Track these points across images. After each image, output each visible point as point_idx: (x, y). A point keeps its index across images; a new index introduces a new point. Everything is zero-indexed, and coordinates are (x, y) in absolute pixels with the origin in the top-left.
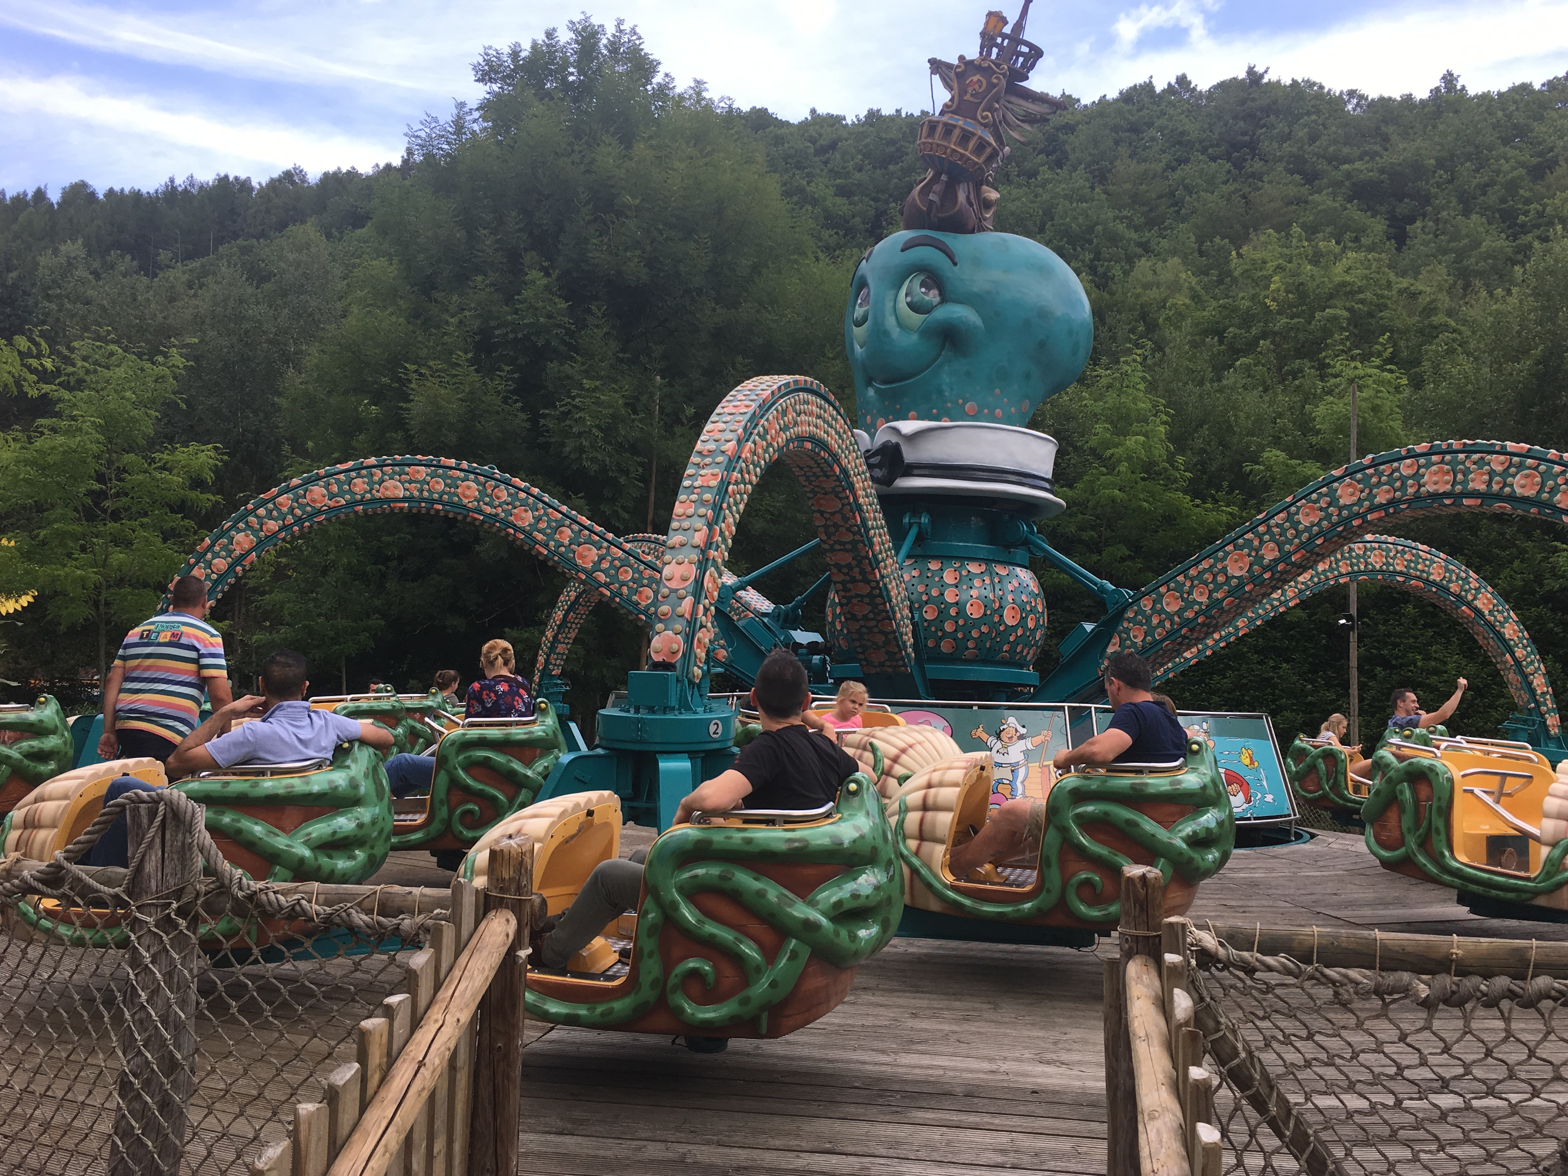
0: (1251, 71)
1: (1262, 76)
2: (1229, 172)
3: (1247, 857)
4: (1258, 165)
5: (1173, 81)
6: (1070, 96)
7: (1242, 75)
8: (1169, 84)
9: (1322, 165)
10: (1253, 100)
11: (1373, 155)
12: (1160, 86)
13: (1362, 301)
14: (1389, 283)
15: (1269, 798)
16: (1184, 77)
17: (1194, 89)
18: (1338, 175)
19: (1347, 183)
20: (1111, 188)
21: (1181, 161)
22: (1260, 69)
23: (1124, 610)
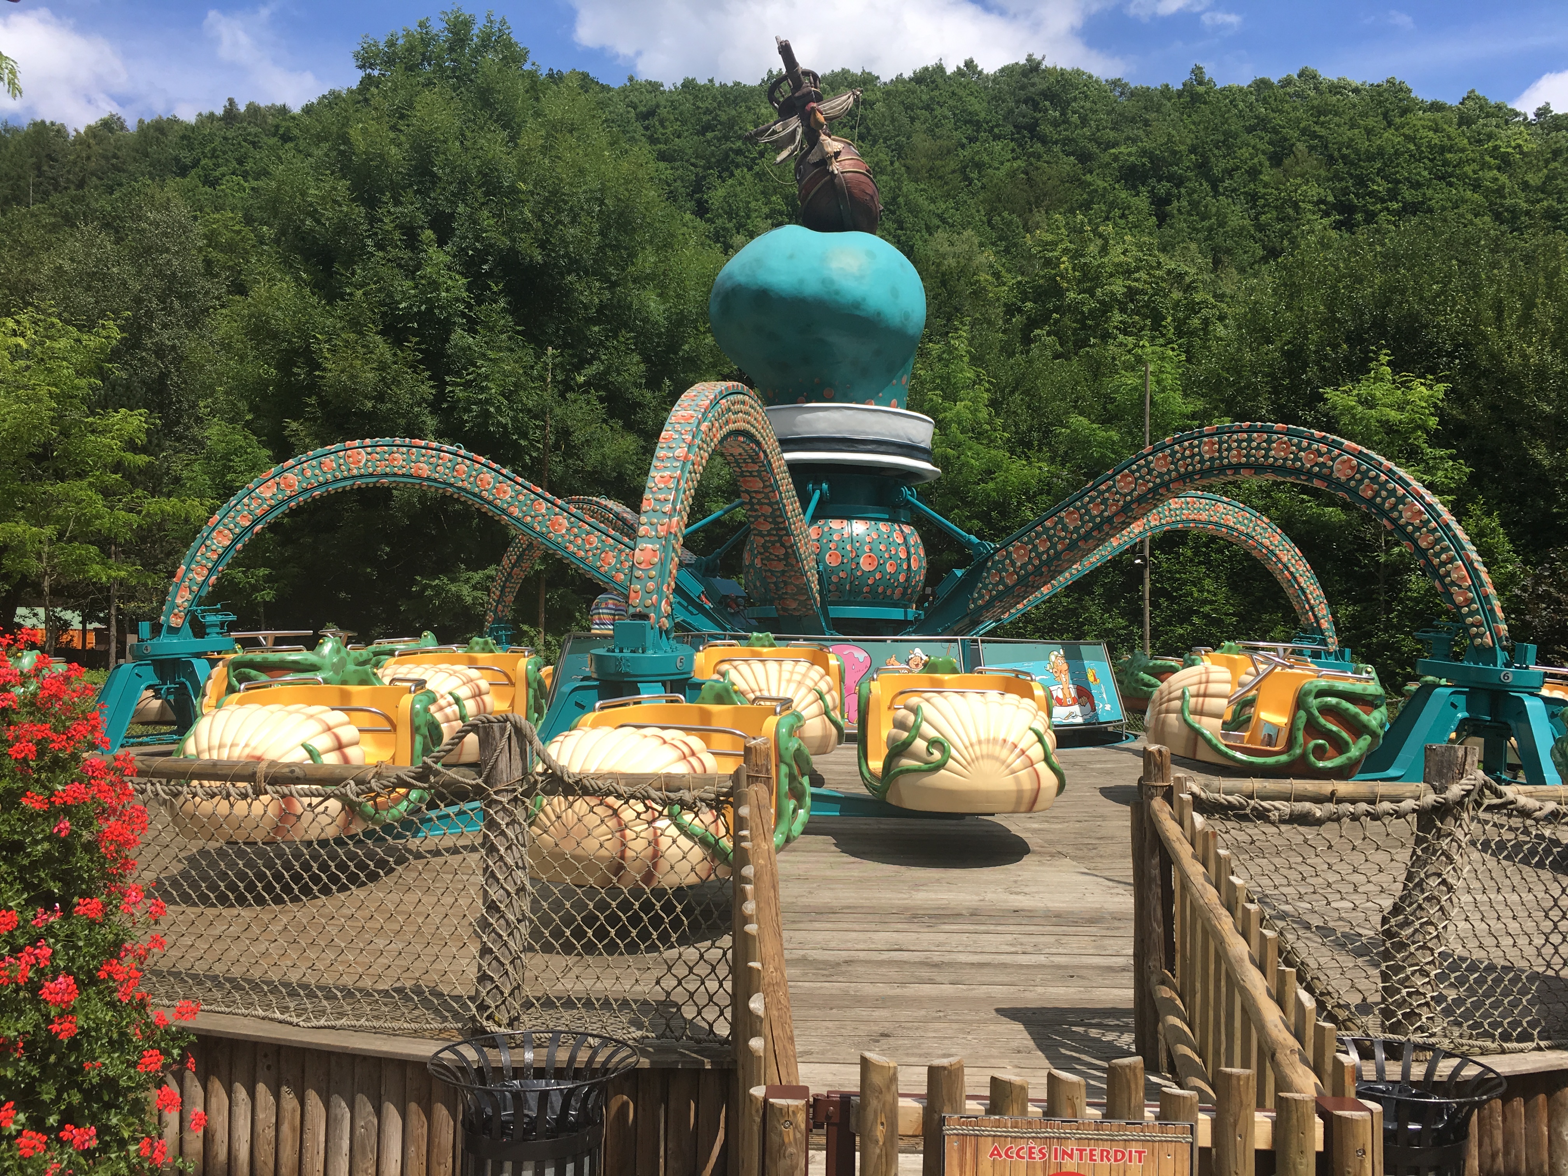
0: (1030, 59)
1: (1039, 63)
2: (1013, 150)
3: (1097, 753)
4: (1038, 147)
5: (962, 65)
6: (869, 74)
7: (1022, 61)
8: (958, 68)
9: (1093, 148)
10: (1033, 85)
11: (1134, 141)
12: (950, 70)
13: (1136, 280)
14: (1159, 263)
15: (1108, 707)
16: (972, 61)
17: (981, 72)
18: (1105, 158)
19: (1115, 165)
20: (909, 162)
21: (972, 140)
22: (1038, 57)
23: (986, 561)
